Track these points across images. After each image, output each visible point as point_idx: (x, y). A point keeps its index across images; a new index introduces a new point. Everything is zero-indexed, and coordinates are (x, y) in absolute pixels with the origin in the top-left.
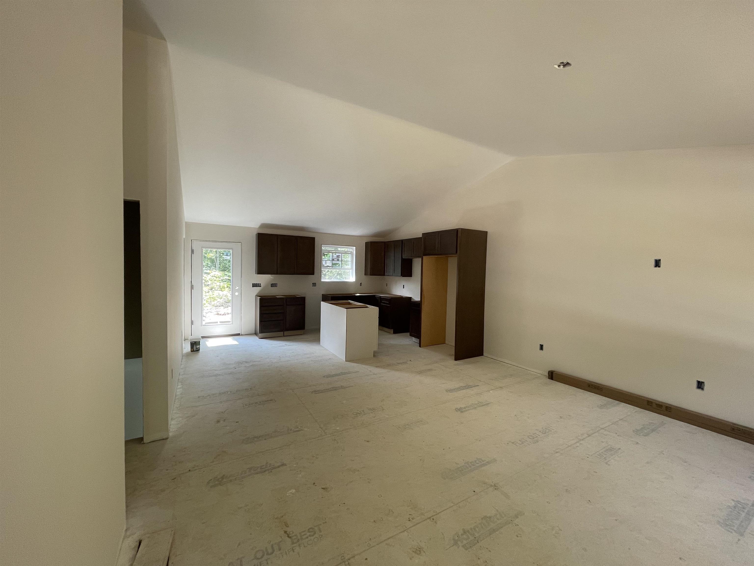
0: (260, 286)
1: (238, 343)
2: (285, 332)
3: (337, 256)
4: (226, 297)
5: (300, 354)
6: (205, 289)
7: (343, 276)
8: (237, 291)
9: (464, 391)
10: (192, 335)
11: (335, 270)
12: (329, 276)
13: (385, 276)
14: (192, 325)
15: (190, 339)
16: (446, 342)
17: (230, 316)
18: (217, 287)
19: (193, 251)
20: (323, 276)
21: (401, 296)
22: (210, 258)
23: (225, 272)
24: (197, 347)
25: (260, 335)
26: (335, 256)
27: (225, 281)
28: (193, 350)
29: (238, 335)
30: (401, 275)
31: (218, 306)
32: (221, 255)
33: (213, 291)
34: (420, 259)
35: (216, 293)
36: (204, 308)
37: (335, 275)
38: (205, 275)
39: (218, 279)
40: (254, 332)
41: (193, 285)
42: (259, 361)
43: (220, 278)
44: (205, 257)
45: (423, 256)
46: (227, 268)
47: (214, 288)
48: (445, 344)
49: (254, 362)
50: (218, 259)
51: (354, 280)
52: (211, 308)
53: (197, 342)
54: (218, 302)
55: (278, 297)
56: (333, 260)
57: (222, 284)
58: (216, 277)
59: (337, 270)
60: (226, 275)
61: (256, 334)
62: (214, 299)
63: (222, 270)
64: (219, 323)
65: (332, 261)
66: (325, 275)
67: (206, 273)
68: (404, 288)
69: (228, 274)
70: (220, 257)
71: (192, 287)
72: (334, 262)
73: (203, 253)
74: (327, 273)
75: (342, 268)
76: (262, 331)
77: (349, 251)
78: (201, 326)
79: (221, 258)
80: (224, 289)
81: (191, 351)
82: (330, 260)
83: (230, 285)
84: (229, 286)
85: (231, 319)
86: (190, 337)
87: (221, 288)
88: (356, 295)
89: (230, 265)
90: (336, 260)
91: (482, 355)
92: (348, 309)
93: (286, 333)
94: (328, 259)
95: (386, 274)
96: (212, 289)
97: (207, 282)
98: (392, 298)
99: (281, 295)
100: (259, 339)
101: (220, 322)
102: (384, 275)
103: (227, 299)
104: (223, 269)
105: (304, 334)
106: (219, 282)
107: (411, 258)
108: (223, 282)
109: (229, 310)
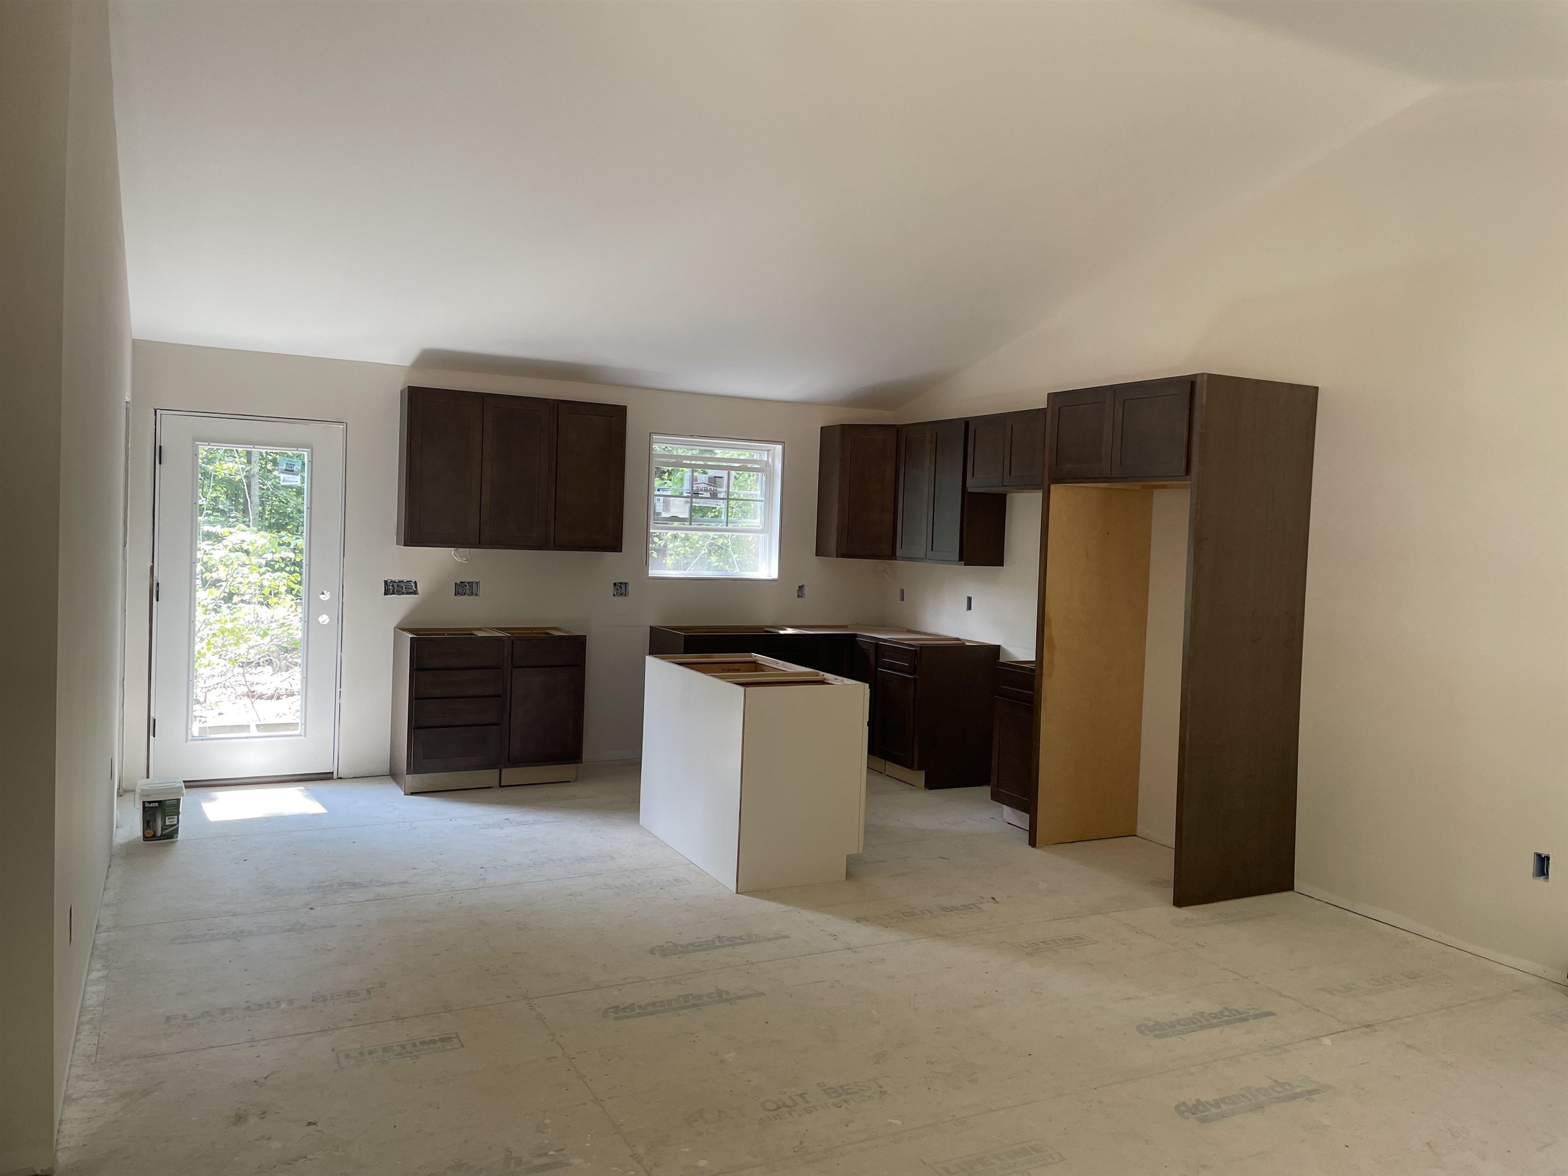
0: (415, 593)
1: (323, 811)
2: (504, 771)
3: (709, 478)
4: (285, 629)
5: (561, 860)
6: (203, 596)
7: (731, 556)
8: (324, 608)
9: (1216, 1032)
10: (148, 777)
11: (700, 533)
12: (678, 555)
13: (896, 560)
14: (151, 737)
15: (142, 791)
16: (1141, 829)
17: (296, 703)
18: (252, 591)
19: (158, 453)
20: (655, 555)
21: (958, 639)
22: (222, 480)
23: (283, 533)
24: (167, 823)
25: (411, 780)
26: (702, 478)
27: (282, 570)
28: (150, 834)
29: (326, 777)
30: (961, 559)
31: (252, 662)
32: (269, 466)
33: (235, 604)
34: (1038, 496)
35: (246, 613)
36: (201, 671)
37: (703, 552)
38: (203, 545)
39: (254, 560)
40: (386, 769)
41: (158, 584)
42: (405, 882)
43: (263, 557)
44: (206, 474)
45: (1052, 486)
46: (290, 518)
47: (238, 595)
48: (1136, 835)
49: (384, 885)
50: (255, 483)
51: (775, 575)
52: (224, 669)
53: (167, 803)
54: (252, 647)
55: (480, 634)
56: (695, 494)
57: (269, 579)
58: (247, 552)
59: (711, 534)
60: (284, 544)
61: (393, 775)
62: (240, 638)
63: (270, 528)
64: (254, 732)
65: (691, 498)
66: (662, 551)
67: (208, 536)
68: (969, 608)
69: (294, 541)
70: (265, 473)
71: (154, 592)
72: (698, 503)
73: (198, 458)
74: (670, 546)
75: (730, 526)
76: (415, 767)
77: (755, 462)
78: (187, 741)
79: (267, 478)
80: (276, 600)
81: (145, 838)
82: (685, 495)
83: (300, 583)
84: (297, 587)
85: (298, 714)
86: (142, 784)
87: (264, 594)
88: (782, 632)
89: (300, 507)
90: (707, 495)
91: (1289, 887)
92: (750, 689)
93: (510, 775)
94: (675, 490)
95: (899, 552)
96: (229, 598)
97: (211, 573)
98: (922, 647)
99: (491, 629)
100: (405, 795)
101: (258, 726)
102: (892, 556)
103: (287, 637)
104: (273, 521)
105: (577, 779)
106: (259, 570)
107: (1000, 490)
108: (275, 571)
109: (294, 679)
